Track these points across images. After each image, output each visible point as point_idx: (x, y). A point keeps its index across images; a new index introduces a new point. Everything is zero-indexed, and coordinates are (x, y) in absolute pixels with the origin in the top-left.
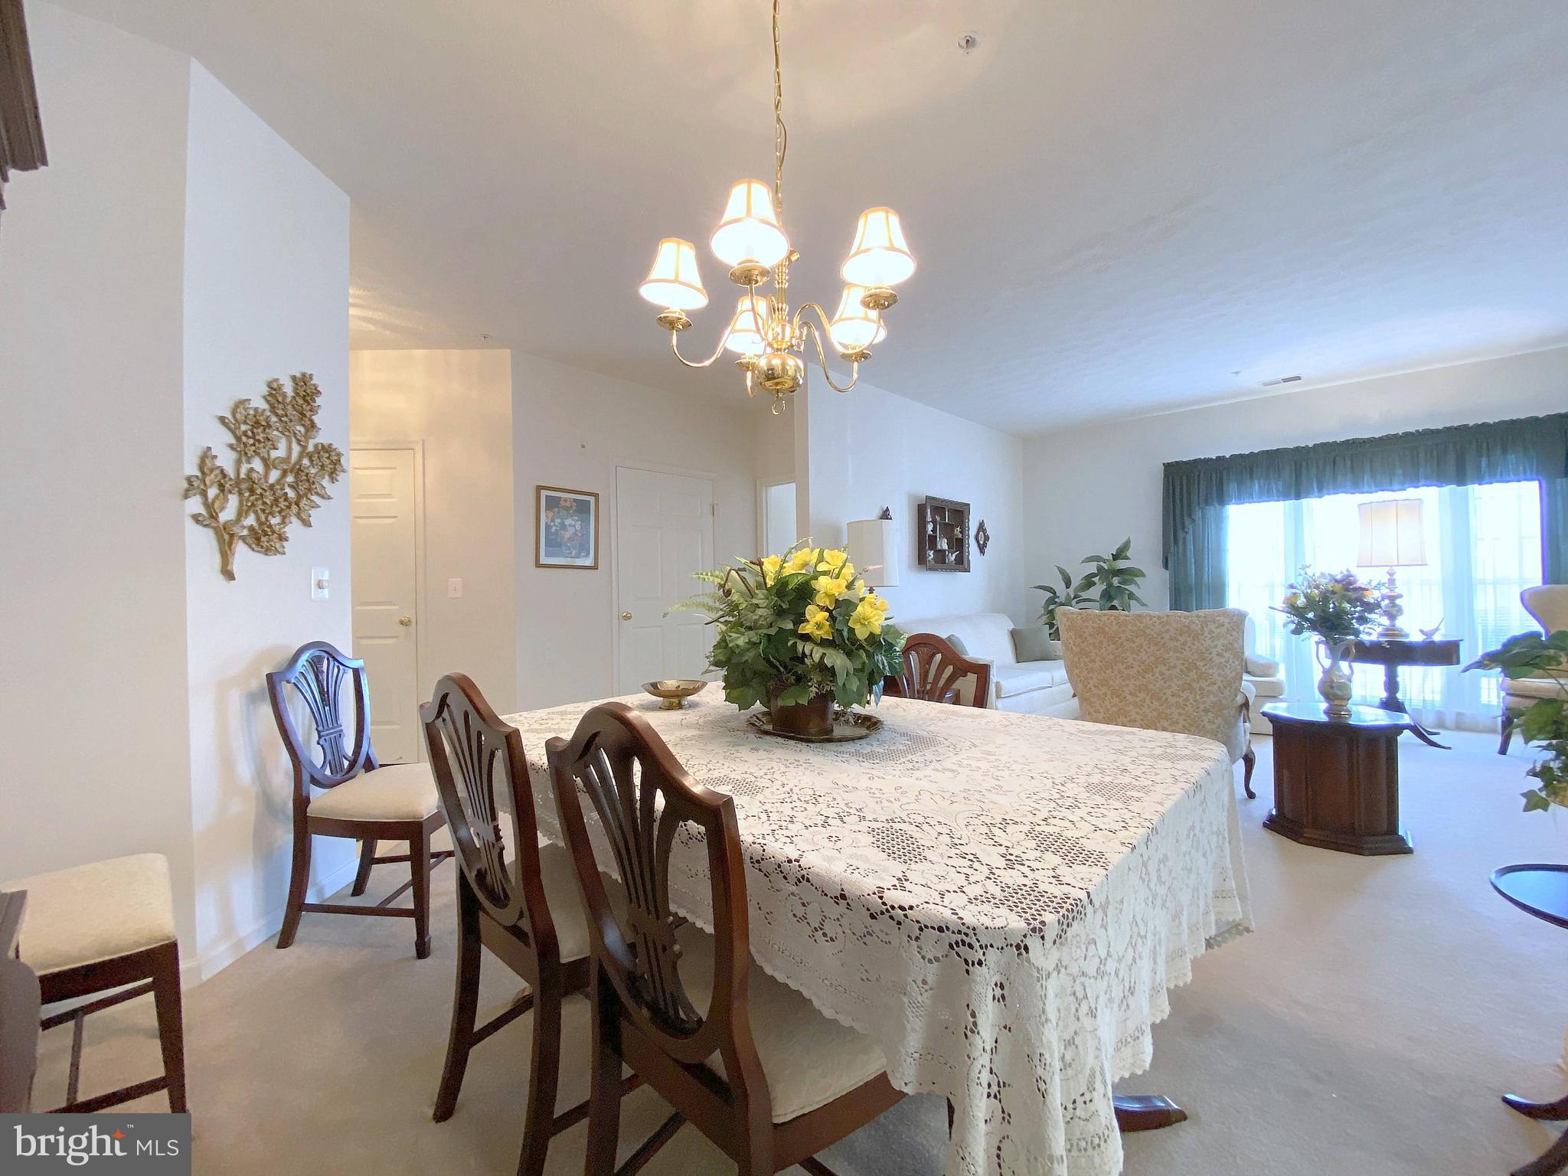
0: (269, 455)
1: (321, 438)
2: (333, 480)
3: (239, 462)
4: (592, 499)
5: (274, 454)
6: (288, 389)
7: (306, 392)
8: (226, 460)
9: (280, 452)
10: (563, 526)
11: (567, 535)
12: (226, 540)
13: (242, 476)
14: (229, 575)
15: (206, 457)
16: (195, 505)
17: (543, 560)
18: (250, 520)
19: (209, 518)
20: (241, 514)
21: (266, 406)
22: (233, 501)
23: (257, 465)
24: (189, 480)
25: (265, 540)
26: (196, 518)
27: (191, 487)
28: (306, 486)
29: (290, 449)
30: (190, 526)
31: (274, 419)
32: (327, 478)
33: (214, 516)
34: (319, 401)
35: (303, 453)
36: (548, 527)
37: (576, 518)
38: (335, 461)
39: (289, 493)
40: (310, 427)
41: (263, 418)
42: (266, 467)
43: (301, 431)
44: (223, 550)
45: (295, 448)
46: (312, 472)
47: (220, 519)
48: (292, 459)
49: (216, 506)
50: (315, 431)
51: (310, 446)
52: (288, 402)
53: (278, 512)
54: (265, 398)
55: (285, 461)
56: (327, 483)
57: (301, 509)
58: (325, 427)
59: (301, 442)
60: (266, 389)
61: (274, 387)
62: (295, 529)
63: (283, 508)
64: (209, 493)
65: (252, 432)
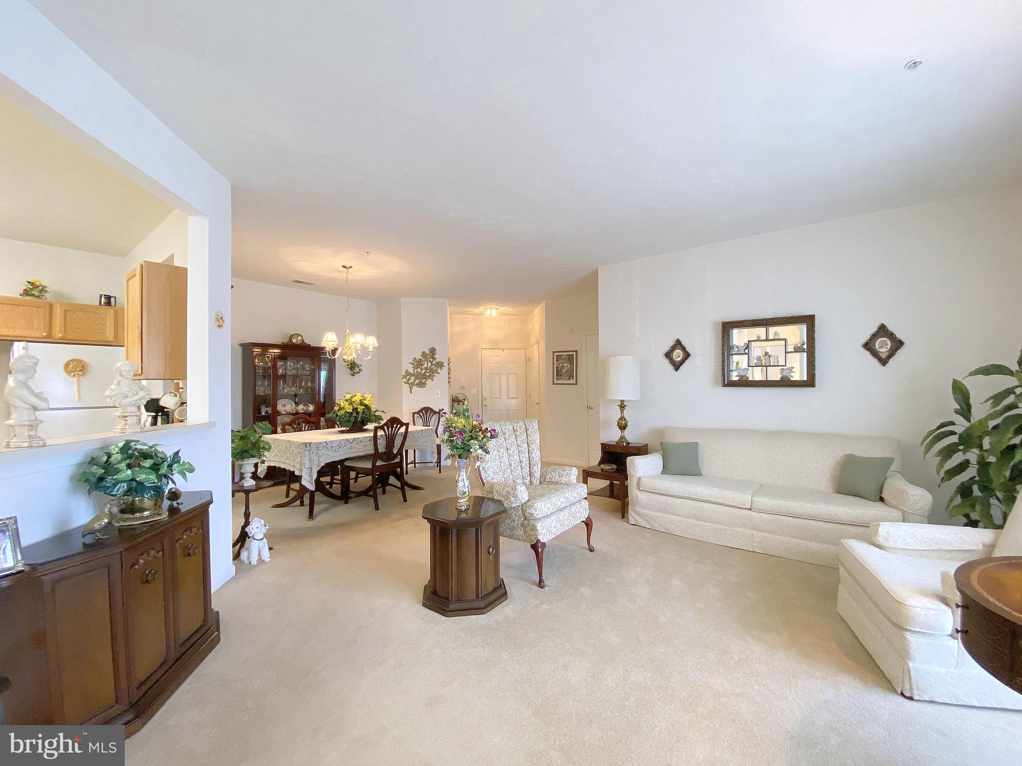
1: (437, 360)
2: (441, 369)
3: (414, 370)
4: (574, 353)
5: (423, 367)
6: (427, 352)
7: (433, 351)
8: (411, 371)
9: (425, 366)
10: (563, 367)
11: (564, 370)
12: (411, 385)
13: (415, 372)
14: (411, 392)
15: (407, 371)
16: (404, 380)
17: (556, 382)
18: (417, 381)
19: (407, 383)
22: (413, 378)
23: (419, 370)
24: (403, 375)
25: (421, 385)
27: (404, 377)
28: (433, 372)
29: (428, 365)
30: (404, 383)
31: (423, 359)
32: (439, 369)
33: (408, 382)
34: (436, 352)
35: (432, 365)
36: (557, 368)
37: (568, 363)
38: (440, 365)
39: (428, 374)
40: (434, 358)
41: (421, 360)
42: (422, 370)
43: (431, 360)
44: (410, 388)
45: (430, 364)
46: (435, 368)
47: (410, 382)
48: (429, 367)
49: (409, 380)
50: (435, 359)
51: (434, 363)
52: (428, 355)
53: (424, 378)
54: (421, 356)
55: (427, 368)
56: (439, 370)
57: (431, 377)
58: (439, 357)
59: (431, 362)
60: (421, 354)
61: (424, 352)
62: (429, 382)
63: (426, 378)
64: (407, 378)
65: (418, 363)
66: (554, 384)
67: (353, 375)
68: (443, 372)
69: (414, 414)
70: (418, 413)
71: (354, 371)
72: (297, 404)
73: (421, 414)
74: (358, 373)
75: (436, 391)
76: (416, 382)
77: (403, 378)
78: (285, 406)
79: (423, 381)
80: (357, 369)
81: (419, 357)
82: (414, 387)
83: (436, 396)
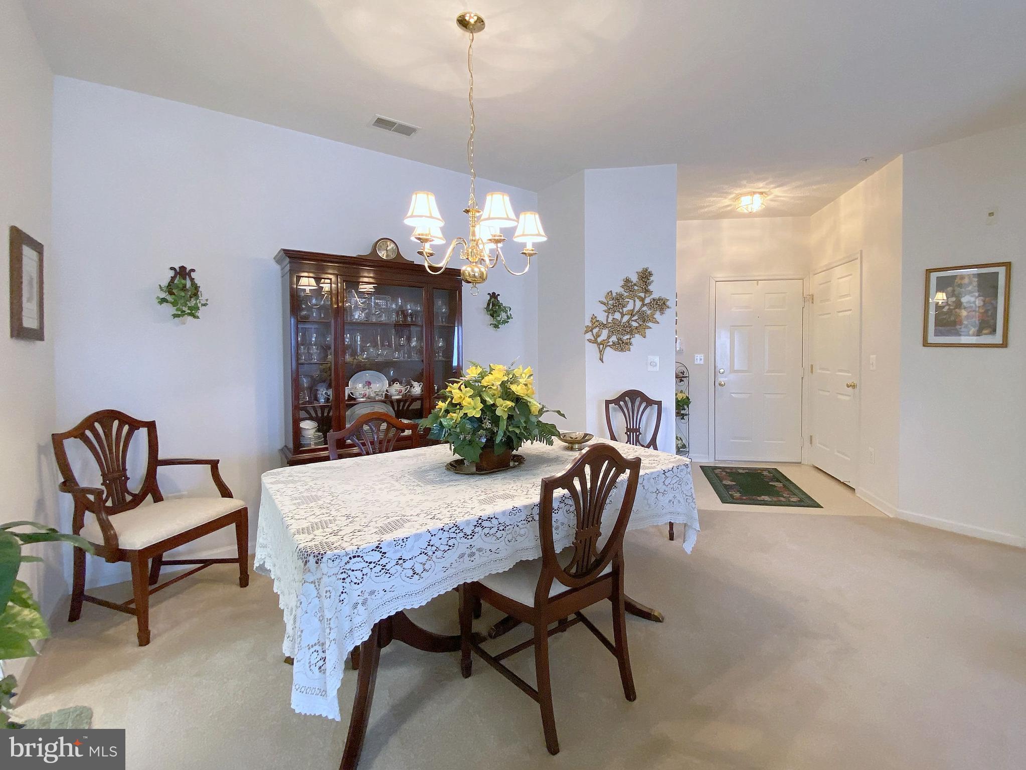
0: (623, 311)
1: (655, 296)
2: (662, 313)
3: (608, 317)
5: (625, 310)
6: (634, 279)
7: (645, 276)
8: (602, 317)
9: (630, 307)
12: (602, 346)
13: (610, 320)
14: (601, 360)
15: (594, 318)
16: (589, 336)
17: (932, 340)
18: (614, 339)
19: (595, 341)
20: (609, 337)
21: (622, 290)
22: (605, 333)
23: (618, 316)
24: (587, 327)
25: (622, 346)
26: (589, 341)
27: (589, 330)
28: (644, 319)
29: (635, 305)
30: (587, 343)
31: (626, 294)
32: (658, 313)
33: (596, 339)
34: (652, 278)
35: (643, 305)
38: (661, 305)
39: (635, 324)
40: (647, 291)
41: (621, 295)
42: (623, 315)
43: (642, 295)
44: (600, 352)
45: (638, 304)
46: (649, 312)
47: (599, 340)
48: (637, 309)
49: (598, 336)
50: (651, 292)
51: (647, 301)
52: (635, 285)
53: (628, 333)
54: (622, 287)
55: (633, 310)
56: (657, 315)
57: (641, 330)
58: (657, 290)
59: (642, 300)
60: (622, 283)
61: (627, 281)
62: (637, 339)
63: (631, 331)
64: (595, 331)
65: (616, 303)
66: (926, 344)
67: (496, 326)
68: (664, 319)
69: (608, 403)
70: (616, 401)
71: (499, 319)
72: (392, 382)
73: (622, 403)
74: (505, 322)
75: (651, 358)
76: (611, 340)
77: (586, 332)
78: (369, 383)
79: (625, 338)
80: (503, 316)
81: (617, 289)
82: (608, 348)
83: (650, 369)
